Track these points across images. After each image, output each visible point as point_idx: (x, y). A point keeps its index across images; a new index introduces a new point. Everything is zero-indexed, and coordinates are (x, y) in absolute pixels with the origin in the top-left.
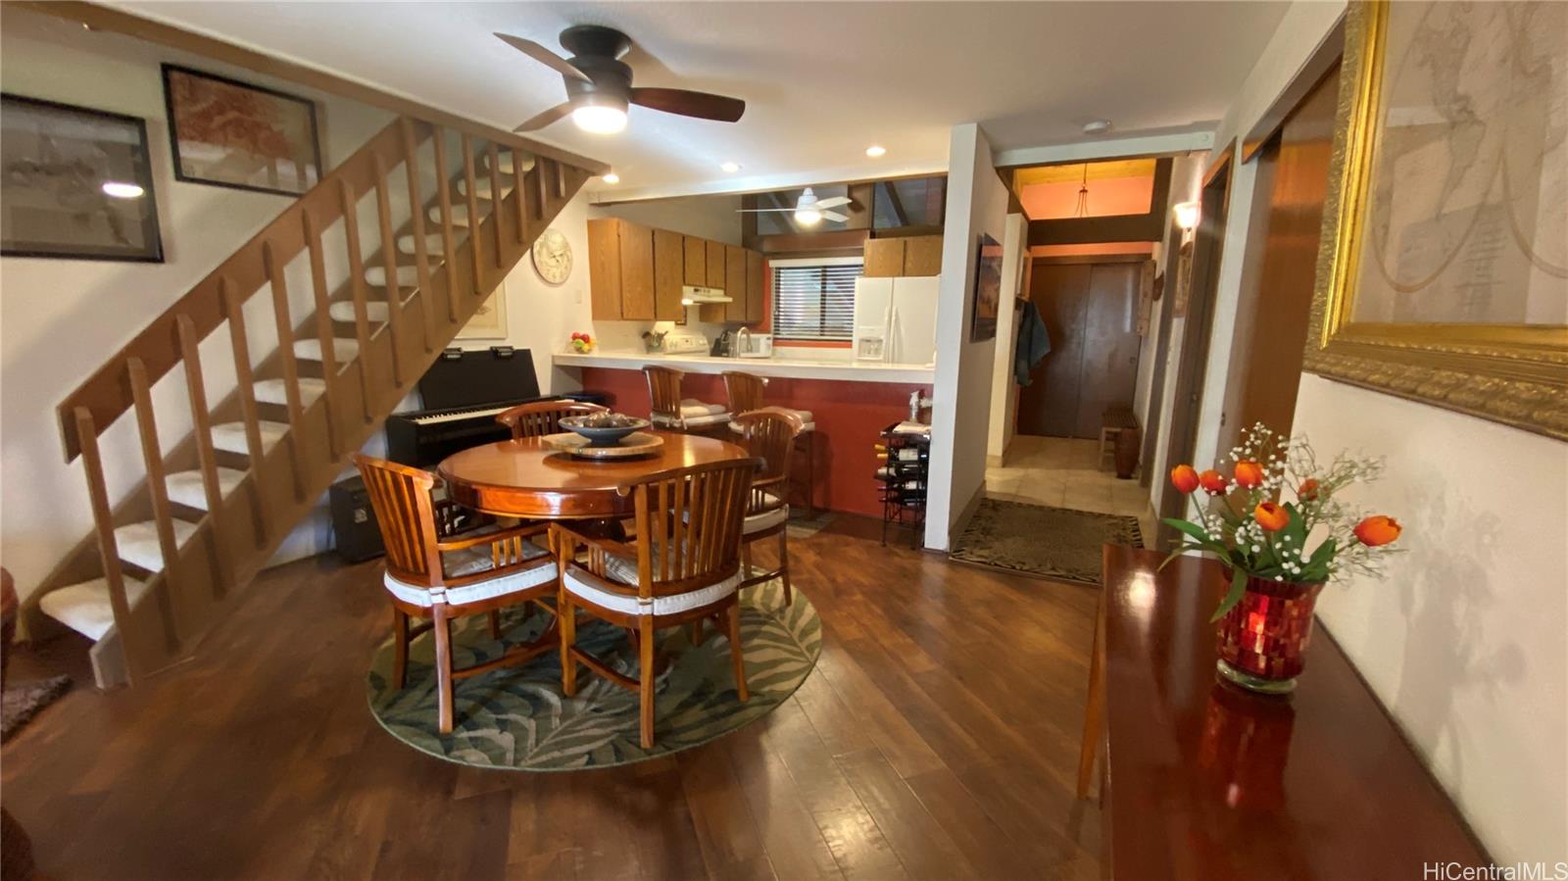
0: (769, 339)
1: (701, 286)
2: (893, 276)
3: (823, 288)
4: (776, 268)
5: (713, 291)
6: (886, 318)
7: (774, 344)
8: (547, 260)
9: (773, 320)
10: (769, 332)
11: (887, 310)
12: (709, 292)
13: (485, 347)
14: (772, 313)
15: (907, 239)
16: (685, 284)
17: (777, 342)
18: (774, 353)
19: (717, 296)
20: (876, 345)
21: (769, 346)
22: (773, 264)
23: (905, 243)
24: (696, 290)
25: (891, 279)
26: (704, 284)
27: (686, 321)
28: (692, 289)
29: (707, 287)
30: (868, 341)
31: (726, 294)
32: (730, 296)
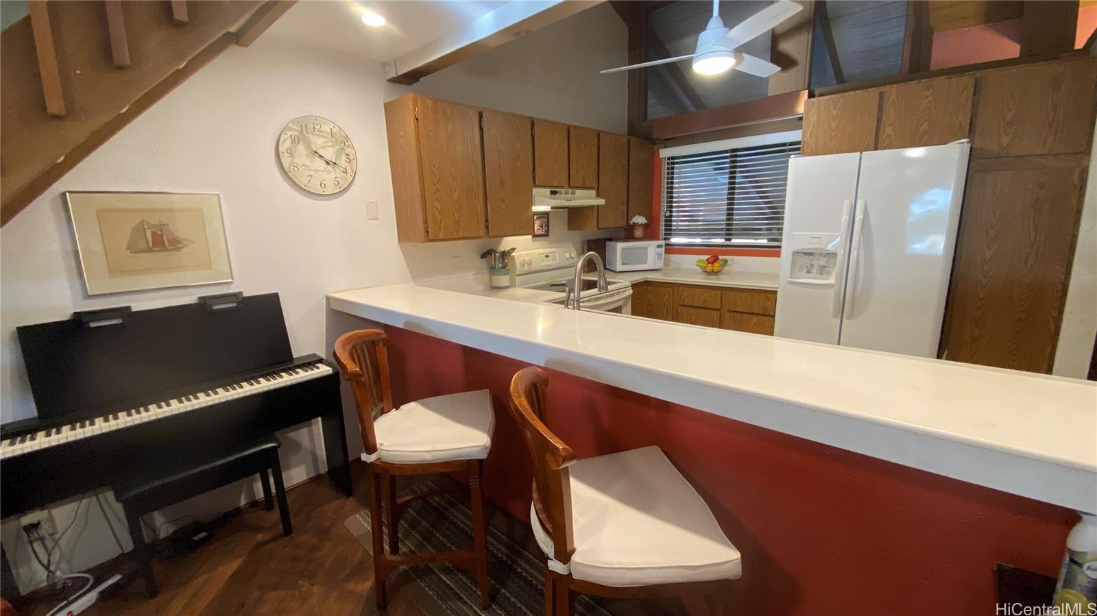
0: (659, 246)
1: (563, 187)
2: (862, 150)
3: (731, 178)
4: (669, 159)
5: (579, 192)
6: (845, 217)
7: (667, 252)
8: (307, 162)
9: (663, 223)
10: (658, 239)
11: (846, 205)
12: (573, 193)
13: (189, 298)
14: (663, 214)
15: (882, 89)
16: (535, 186)
17: (670, 249)
18: (666, 263)
19: (586, 198)
20: (823, 262)
21: (660, 254)
22: (665, 153)
23: (881, 95)
24: (553, 193)
25: (858, 154)
26: (565, 183)
27: (547, 231)
28: (548, 191)
29: (570, 187)
30: (811, 254)
31: (598, 195)
32: (602, 198)
